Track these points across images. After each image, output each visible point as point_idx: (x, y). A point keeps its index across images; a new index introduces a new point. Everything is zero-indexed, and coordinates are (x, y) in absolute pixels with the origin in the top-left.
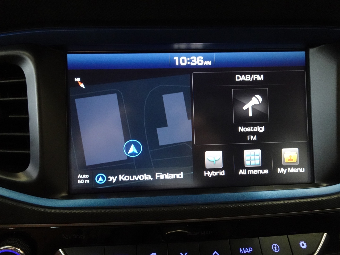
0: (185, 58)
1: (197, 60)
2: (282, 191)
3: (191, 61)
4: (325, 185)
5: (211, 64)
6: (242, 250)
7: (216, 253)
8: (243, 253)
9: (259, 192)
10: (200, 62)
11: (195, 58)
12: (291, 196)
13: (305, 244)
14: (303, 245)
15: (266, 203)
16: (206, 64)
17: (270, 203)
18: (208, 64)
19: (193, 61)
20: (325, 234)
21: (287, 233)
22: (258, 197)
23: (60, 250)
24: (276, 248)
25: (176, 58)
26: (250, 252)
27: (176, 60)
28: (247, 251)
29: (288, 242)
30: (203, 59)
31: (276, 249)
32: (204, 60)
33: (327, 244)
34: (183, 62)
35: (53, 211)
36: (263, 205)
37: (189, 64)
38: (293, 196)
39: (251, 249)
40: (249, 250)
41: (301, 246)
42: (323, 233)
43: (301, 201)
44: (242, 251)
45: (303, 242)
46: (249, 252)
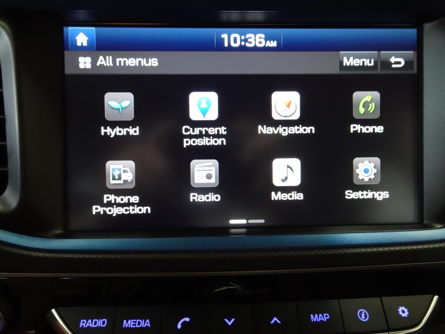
0: (237, 36)
1: (255, 40)
2: (375, 233)
3: (246, 40)
4: (440, 226)
5: (276, 46)
6: (314, 316)
7: (275, 321)
8: (315, 320)
9: (341, 234)
10: (260, 43)
11: (252, 36)
12: (388, 241)
13: (406, 310)
14: (403, 312)
15: (352, 251)
16: (268, 45)
17: (357, 250)
18: (272, 46)
19: (249, 40)
20: (436, 298)
21: (380, 295)
22: (339, 241)
23: (53, 311)
24: (363, 315)
25: (225, 36)
26: (326, 320)
27: (224, 38)
28: (321, 319)
29: (381, 307)
30: (264, 39)
31: (363, 317)
32: (266, 40)
33: (438, 311)
34: (235, 41)
35: (41, 255)
36: (346, 253)
37: (243, 45)
38: (392, 241)
39: (326, 316)
40: (324, 317)
41: (401, 313)
42: (432, 295)
43: (403, 248)
44: (315, 318)
45: (403, 308)
46: (324, 320)
